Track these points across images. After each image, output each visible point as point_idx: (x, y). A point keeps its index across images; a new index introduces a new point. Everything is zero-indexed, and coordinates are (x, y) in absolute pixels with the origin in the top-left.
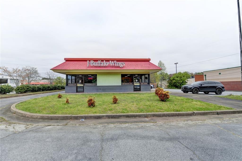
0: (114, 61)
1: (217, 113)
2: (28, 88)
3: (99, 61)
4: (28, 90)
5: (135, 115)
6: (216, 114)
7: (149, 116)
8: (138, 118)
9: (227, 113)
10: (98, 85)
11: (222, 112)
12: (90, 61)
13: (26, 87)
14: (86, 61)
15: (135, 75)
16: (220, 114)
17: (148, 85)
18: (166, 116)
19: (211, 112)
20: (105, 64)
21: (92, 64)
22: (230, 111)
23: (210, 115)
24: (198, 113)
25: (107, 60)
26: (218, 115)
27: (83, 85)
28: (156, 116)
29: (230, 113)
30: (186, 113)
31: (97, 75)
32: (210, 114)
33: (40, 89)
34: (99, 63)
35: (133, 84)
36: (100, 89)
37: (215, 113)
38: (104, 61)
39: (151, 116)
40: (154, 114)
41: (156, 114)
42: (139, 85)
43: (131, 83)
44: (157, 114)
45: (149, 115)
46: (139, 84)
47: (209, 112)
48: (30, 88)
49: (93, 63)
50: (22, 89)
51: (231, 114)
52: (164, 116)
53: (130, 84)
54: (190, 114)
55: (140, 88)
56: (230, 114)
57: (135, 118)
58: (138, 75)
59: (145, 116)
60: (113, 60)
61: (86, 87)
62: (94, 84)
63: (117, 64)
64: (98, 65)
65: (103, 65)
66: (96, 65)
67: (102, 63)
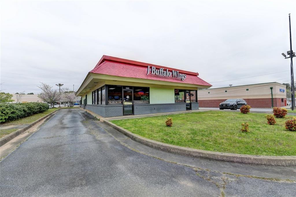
0: (177, 72)
10: (151, 103)
12: (151, 68)
20: (168, 73)
21: (154, 71)
27: (131, 103)
31: (150, 88)
34: (161, 72)
35: (185, 101)
36: (155, 109)
38: (168, 70)
42: (190, 102)
49: (155, 70)
61: (137, 107)
62: (146, 102)
63: (179, 76)
64: (160, 75)
65: (165, 75)
66: (158, 74)
67: (165, 72)
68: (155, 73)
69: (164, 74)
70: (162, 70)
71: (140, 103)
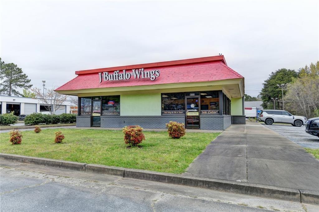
0: (140, 70)
1: (122, 173)
2: (38, 118)
3: (115, 72)
4: (38, 121)
5: (13, 158)
6: (121, 175)
7: (27, 161)
8: (15, 161)
9: (144, 177)
10: (122, 115)
11: (133, 172)
12: (102, 73)
13: (36, 117)
14: (97, 73)
15: (188, 94)
16: (128, 176)
17: (219, 116)
18: (45, 164)
19: (112, 170)
20: (125, 76)
21: (106, 77)
22: (150, 174)
23: (108, 174)
24: (89, 167)
25: (129, 69)
26: (124, 177)
27: (99, 115)
28: (34, 162)
29: (150, 177)
30: (73, 164)
31: (121, 96)
32: (110, 172)
33: (58, 119)
34: (116, 76)
35: (185, 113)
36: (124, 122)
37: (119, 173)
38: (124, 71)
39: (28, 161)
40: (32, 159)
41: (34, 159)
42: (197, 115)
43: (181, 112)
44: (36, 160)
45: (27, 159)
46: (198, 113)
47: (109, 169)
48: (40, 118)
49: (108, 76)
50: (30, 120)
51: (152, 180)
52: (42, 164)
53: (179, 113)
54: (77, 166)
55: (198, 123)
56: (149, 180)
57: (12, 161)
58: (195, 95)
59: (22, 160)
60: (137, 68)
61: (104, 119)
62: (117, 113)
63: (144, 75)
64: (115, 79)
65: (122, 79)
66: (112, 79)
67: (120, 75)
68: (107, 79)
69: (119, 78)
70: (115, 73)
71: (109, 115)
